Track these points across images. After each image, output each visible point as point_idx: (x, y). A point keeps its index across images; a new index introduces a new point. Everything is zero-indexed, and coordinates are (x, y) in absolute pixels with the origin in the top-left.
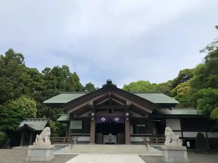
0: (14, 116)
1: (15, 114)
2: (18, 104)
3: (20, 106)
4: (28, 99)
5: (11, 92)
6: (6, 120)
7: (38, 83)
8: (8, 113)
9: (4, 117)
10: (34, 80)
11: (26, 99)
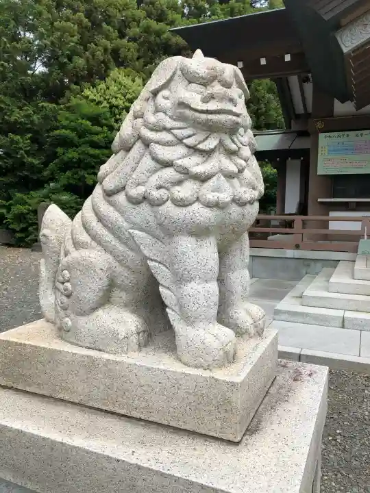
0: (95, 138)
1: (97, 134)
2: (102, 99)
3: (112, 107)
4: (134, 81)
5: (76, 59)
6: (72, 154)
7: (161, 25)
8: (73, 130)
9: (66, 143)
10: (149, 15)
11: (126, 81)
